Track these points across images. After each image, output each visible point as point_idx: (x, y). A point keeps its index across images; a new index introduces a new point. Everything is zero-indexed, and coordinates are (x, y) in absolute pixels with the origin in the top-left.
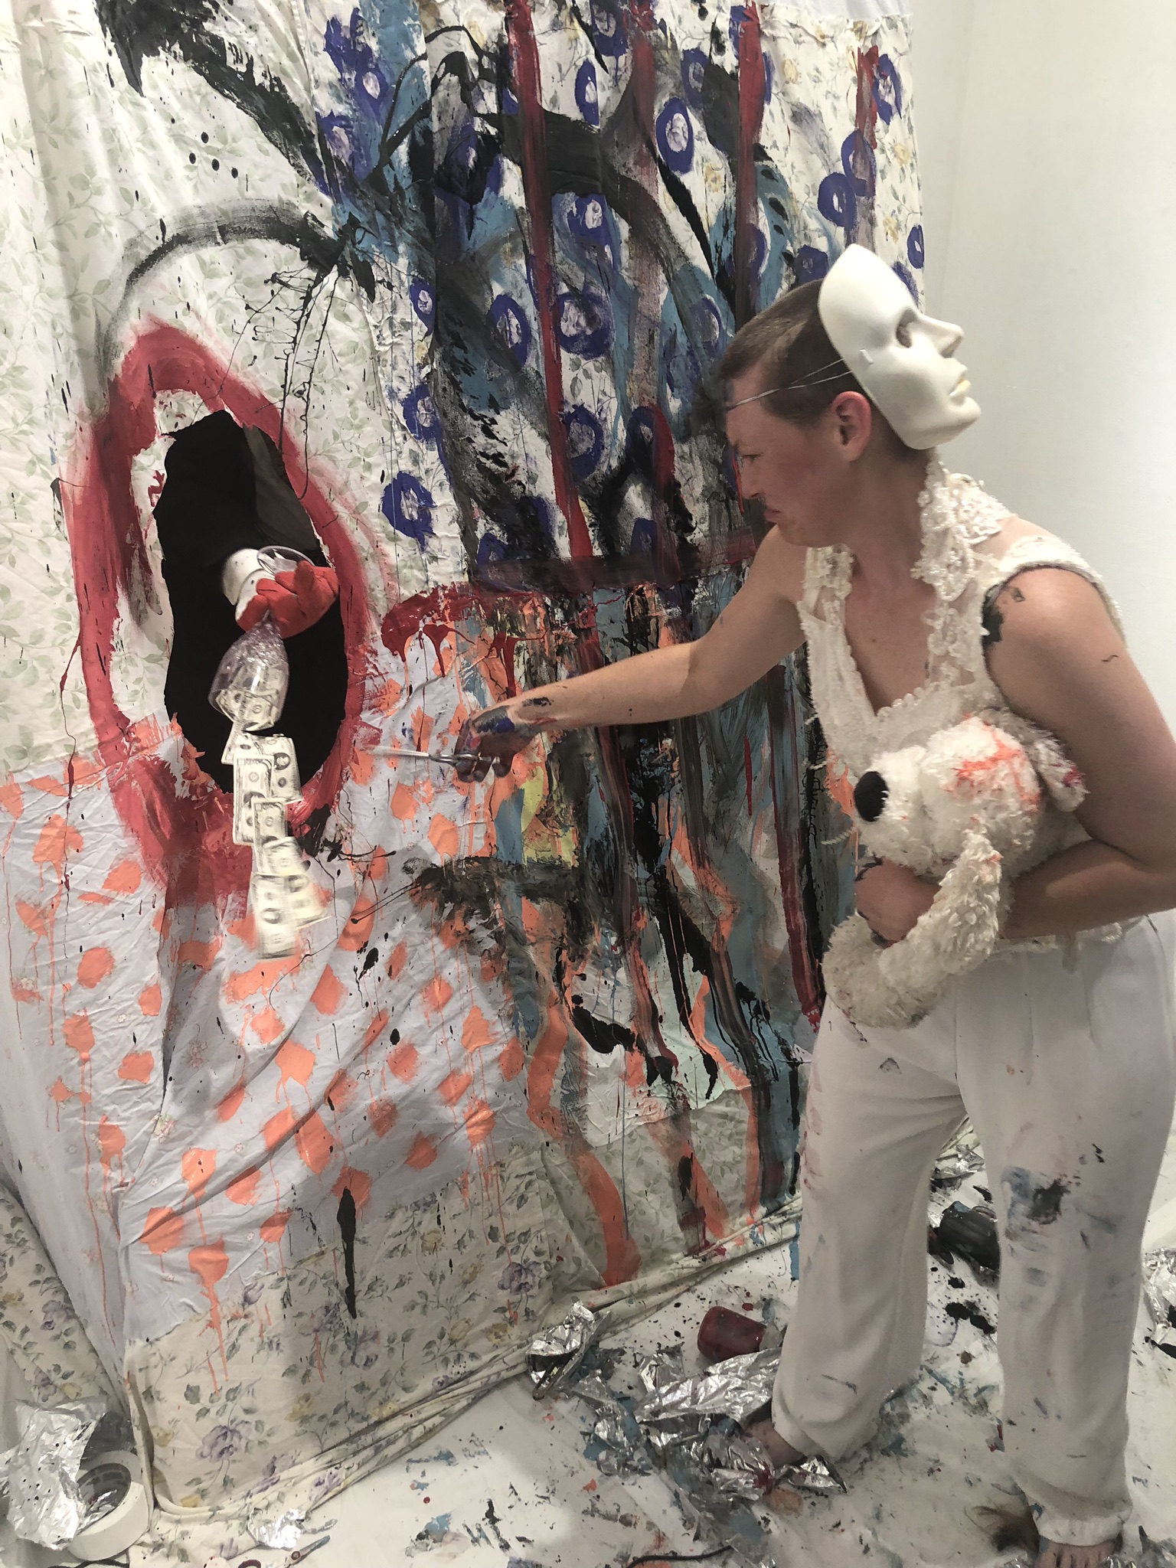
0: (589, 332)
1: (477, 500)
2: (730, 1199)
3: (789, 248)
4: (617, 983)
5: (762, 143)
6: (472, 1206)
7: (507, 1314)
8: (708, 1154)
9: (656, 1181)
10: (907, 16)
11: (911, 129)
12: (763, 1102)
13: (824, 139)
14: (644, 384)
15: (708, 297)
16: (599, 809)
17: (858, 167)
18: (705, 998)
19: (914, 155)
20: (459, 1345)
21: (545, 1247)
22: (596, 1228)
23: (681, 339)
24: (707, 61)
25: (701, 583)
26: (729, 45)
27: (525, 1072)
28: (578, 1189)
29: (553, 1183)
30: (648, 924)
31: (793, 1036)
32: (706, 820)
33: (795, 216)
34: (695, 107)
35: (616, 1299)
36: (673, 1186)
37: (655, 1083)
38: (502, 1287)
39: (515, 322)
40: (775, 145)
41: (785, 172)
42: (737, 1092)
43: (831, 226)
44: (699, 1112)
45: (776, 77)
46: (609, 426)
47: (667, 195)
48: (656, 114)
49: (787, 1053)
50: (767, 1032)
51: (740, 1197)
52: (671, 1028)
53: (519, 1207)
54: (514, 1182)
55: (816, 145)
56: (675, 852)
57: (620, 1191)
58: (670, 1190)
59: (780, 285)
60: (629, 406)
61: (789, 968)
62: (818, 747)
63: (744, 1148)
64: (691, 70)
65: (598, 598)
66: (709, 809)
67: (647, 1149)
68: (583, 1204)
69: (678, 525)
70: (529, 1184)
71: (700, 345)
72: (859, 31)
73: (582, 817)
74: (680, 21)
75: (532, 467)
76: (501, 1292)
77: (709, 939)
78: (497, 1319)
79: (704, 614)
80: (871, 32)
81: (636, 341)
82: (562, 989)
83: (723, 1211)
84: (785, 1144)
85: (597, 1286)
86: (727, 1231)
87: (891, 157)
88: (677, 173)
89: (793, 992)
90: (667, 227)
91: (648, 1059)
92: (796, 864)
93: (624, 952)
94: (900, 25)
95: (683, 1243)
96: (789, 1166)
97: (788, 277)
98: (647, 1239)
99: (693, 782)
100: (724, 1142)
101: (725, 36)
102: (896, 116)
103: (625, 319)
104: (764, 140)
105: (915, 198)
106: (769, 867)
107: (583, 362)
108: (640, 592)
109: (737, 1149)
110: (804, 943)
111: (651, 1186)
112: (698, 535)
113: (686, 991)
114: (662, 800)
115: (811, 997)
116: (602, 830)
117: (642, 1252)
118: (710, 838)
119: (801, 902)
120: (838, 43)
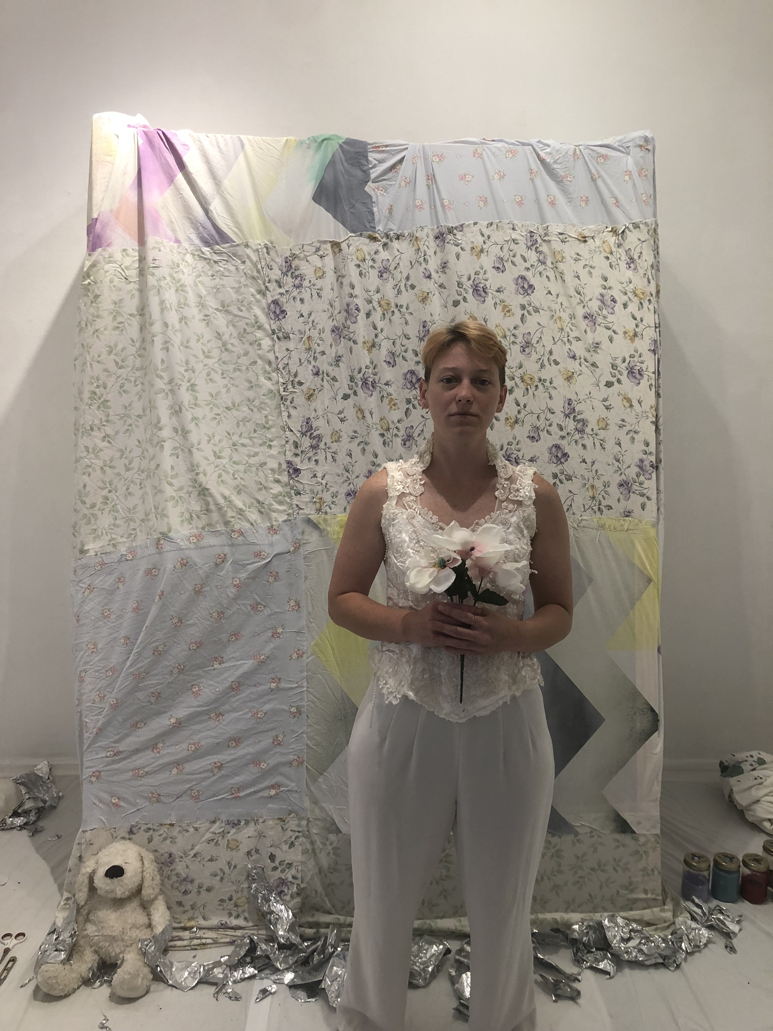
6: (261, 835)
10: (649, 220)
11: (649, 281)
20: (240, 909)
54: (289, 833)
55: (574, 293)
70: (297, 837)
72: (614, 231)
80: (620, 232)
85: (329, 912)
87: (632, 297)
94: (643, 226)
105: (651, 318)
120: (596, 240)
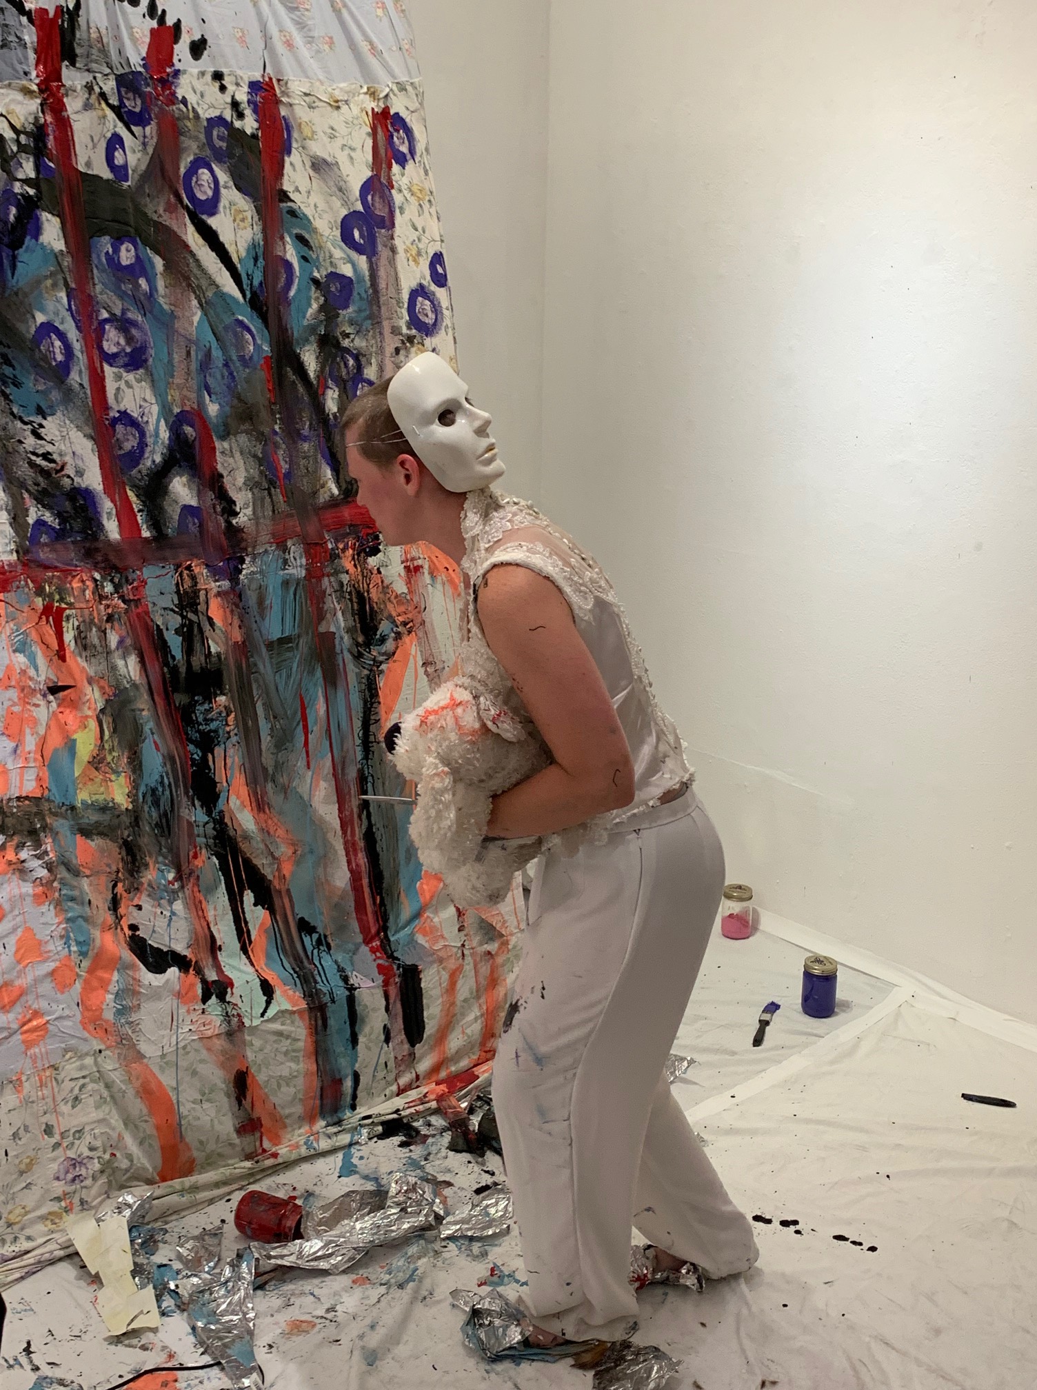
0: (128, 350)
1: (28, 491)
2: (287, 1111)
3: (316, 274)
4: (173, 913)
5: (285, 188)
6: (27, 1102)
7: (63, 1204)
8: (264, 1069)
9: (211, 1091)
10: (416, 80)
11: (426, 173)
12: (320, 1022)
13: (342, 183)
14: (185, 392)
15: (240, 318)
16: (154, 761)
17: (377, 205)
18: (266, 931)
19: (431, 193)
20: (16, 1228)
21: (98, 1143)
22: (149, 1129)
23: (217, 353)
24: (229, 126)
25: (248, 560)
26: (248, 112)
27: (78, 986)
28: (131, 1093)
29: (107, 1086)
30: (207, 864)
31: (352, 964)
32: (265, 770)
33: (321, 247)
34: (220, 160)
35: (170, 1193)
36: (228, 1096)
37: (210, 1002)
38: (58, 1179)
39: (58, 343)
40: (297, 190)
41: (309, 211)
42: (293, 1012)
43: (354, 255)
44: (253, 1029)
45: (295, 135)
46: (151, 427)
47: (197, 235)
48: (182, 170)
49: (345, 979)
50: (327, 962)
51: (298, 1109)
52: (230, 956)
53: (73, 1107)
54: (68, 1085)
55: (335, 189)
56: (233, 799)
57: (174, 1098)
58: (225, 1100)
59: (310, 305)
60: (171, 411)
61: (351, 904)
62: (372, 704)
63: (301, 1065)
64: (215, 133)
65: (148, 572)
66: (268, 760)
67: (202, 1061)
68: (137, 1107)
69: (224, 511)
70: (83, 1086)
71: (235, 358)
72: (372, 94)
73: (136, 764)
74: (202, 96)
75: (80, 463)
76: (56, 1183)
77: (270, 877)
78: (55, 1207)
79: (254, 586)
80: (382, 95)
81: (175, 356)
82: (119, 918)
83: (280, 1123)
84: (343, 1062)
85: (150, 1182)
86: (284, 1141)
87: (408, 196)
88: (204, 217)
89: (355, 925)
90: (197, 261)
91: (204, 981)
92: (355, 810)
93: (182, 887)
94: (409, 88)
95: (238, 1149)
96: (348, 1084)
97: (317, 299)
98: (201, 1142)
99: (249, 734)
100: (280, 1058)
101: (244, 105)
102: (411, 162)
103: (164, 337)
104: (287, 186)
105: (434, 229)
106: (328, 812)
107: (125, 374)
108: (189, 568)
109: (293, 1065)
110: (365, 881)
111: (205, 1095)
112: (243, 518)
113: (246, 923)
114: (219, 751)
115: (373, 931)
116: (157, 777)
117: (195, 1154)
118: (270, 786)
119: (361, 844)
120: (352, 106)
